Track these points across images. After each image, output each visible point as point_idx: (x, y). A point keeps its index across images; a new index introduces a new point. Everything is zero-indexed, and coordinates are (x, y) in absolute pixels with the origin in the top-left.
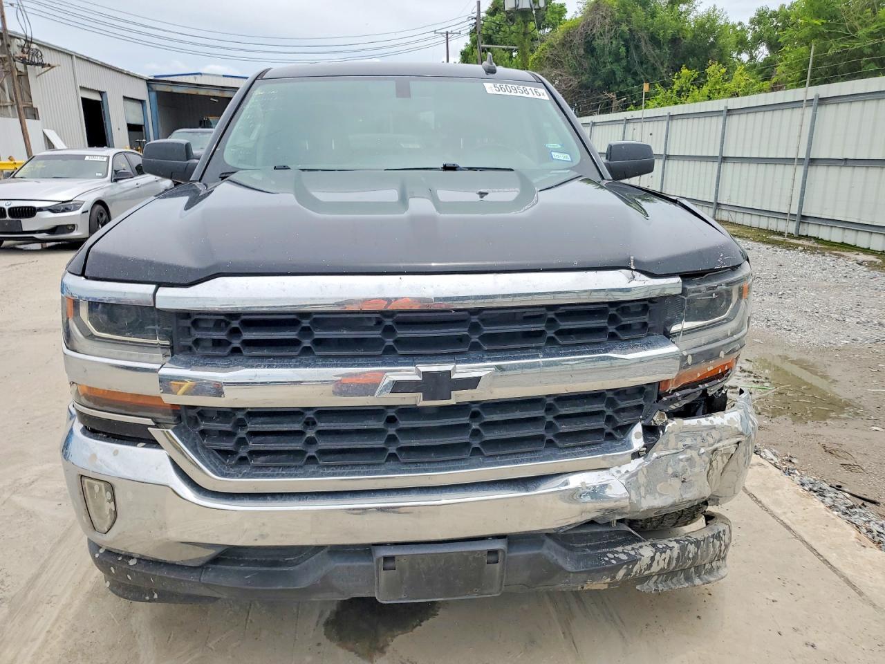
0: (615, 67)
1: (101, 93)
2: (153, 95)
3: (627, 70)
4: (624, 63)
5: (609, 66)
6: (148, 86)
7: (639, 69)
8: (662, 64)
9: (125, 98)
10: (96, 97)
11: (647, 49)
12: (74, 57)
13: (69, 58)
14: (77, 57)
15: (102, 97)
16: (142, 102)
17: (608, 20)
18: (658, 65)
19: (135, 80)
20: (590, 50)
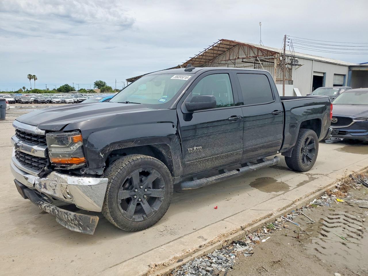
1: (324, 73)
2: (351, 72)
6: (349, 69)
9: (335, 74)
10: (322, 75)
12: (314, 61)
13: (312, 61)
14: (315, 61)
15: (324, 75)
16: (344, 75)
19: (342, 67)
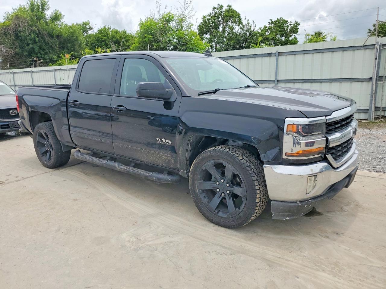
0: (35, 46)
3: (40, 48)
4: (39, 44)
5: (31, 46)
7: (45, 48)
8: (56, 46)
11: (47, 39)
17: (26, 24)
18: (54, 46)
20: (17, 37)
